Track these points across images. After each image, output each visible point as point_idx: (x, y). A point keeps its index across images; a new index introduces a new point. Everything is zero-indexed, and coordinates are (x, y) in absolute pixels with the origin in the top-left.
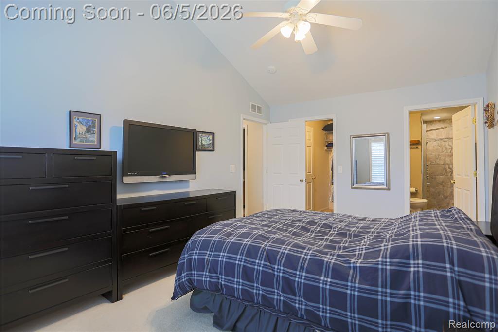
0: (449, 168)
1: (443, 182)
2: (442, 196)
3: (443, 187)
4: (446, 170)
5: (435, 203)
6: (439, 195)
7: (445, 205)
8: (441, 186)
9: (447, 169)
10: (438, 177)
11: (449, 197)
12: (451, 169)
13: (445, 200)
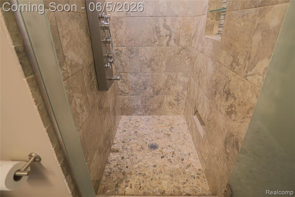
0: (165, 26)
1: (152, 60)
2: (151, 90)
3: (153, 70)
4: (158, 32)
5: (139, 103)
6: (145, 88)
7: (155, 106)
8: (149, 70)
9: (162, 28)
10: (142, 50)
11: (162, 91)
12: (168, 28)
13: (156, 97)
